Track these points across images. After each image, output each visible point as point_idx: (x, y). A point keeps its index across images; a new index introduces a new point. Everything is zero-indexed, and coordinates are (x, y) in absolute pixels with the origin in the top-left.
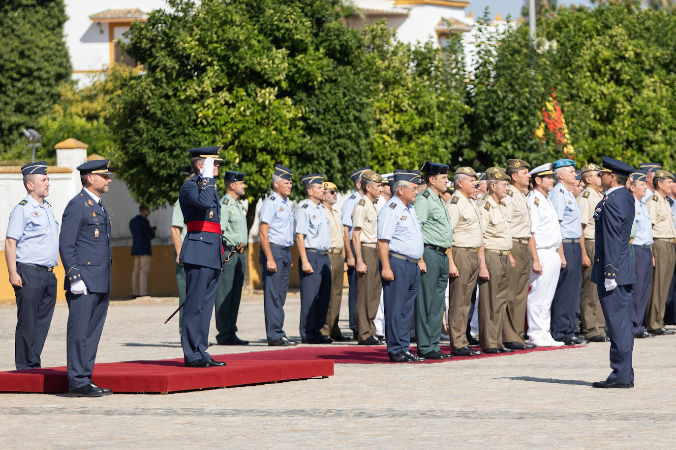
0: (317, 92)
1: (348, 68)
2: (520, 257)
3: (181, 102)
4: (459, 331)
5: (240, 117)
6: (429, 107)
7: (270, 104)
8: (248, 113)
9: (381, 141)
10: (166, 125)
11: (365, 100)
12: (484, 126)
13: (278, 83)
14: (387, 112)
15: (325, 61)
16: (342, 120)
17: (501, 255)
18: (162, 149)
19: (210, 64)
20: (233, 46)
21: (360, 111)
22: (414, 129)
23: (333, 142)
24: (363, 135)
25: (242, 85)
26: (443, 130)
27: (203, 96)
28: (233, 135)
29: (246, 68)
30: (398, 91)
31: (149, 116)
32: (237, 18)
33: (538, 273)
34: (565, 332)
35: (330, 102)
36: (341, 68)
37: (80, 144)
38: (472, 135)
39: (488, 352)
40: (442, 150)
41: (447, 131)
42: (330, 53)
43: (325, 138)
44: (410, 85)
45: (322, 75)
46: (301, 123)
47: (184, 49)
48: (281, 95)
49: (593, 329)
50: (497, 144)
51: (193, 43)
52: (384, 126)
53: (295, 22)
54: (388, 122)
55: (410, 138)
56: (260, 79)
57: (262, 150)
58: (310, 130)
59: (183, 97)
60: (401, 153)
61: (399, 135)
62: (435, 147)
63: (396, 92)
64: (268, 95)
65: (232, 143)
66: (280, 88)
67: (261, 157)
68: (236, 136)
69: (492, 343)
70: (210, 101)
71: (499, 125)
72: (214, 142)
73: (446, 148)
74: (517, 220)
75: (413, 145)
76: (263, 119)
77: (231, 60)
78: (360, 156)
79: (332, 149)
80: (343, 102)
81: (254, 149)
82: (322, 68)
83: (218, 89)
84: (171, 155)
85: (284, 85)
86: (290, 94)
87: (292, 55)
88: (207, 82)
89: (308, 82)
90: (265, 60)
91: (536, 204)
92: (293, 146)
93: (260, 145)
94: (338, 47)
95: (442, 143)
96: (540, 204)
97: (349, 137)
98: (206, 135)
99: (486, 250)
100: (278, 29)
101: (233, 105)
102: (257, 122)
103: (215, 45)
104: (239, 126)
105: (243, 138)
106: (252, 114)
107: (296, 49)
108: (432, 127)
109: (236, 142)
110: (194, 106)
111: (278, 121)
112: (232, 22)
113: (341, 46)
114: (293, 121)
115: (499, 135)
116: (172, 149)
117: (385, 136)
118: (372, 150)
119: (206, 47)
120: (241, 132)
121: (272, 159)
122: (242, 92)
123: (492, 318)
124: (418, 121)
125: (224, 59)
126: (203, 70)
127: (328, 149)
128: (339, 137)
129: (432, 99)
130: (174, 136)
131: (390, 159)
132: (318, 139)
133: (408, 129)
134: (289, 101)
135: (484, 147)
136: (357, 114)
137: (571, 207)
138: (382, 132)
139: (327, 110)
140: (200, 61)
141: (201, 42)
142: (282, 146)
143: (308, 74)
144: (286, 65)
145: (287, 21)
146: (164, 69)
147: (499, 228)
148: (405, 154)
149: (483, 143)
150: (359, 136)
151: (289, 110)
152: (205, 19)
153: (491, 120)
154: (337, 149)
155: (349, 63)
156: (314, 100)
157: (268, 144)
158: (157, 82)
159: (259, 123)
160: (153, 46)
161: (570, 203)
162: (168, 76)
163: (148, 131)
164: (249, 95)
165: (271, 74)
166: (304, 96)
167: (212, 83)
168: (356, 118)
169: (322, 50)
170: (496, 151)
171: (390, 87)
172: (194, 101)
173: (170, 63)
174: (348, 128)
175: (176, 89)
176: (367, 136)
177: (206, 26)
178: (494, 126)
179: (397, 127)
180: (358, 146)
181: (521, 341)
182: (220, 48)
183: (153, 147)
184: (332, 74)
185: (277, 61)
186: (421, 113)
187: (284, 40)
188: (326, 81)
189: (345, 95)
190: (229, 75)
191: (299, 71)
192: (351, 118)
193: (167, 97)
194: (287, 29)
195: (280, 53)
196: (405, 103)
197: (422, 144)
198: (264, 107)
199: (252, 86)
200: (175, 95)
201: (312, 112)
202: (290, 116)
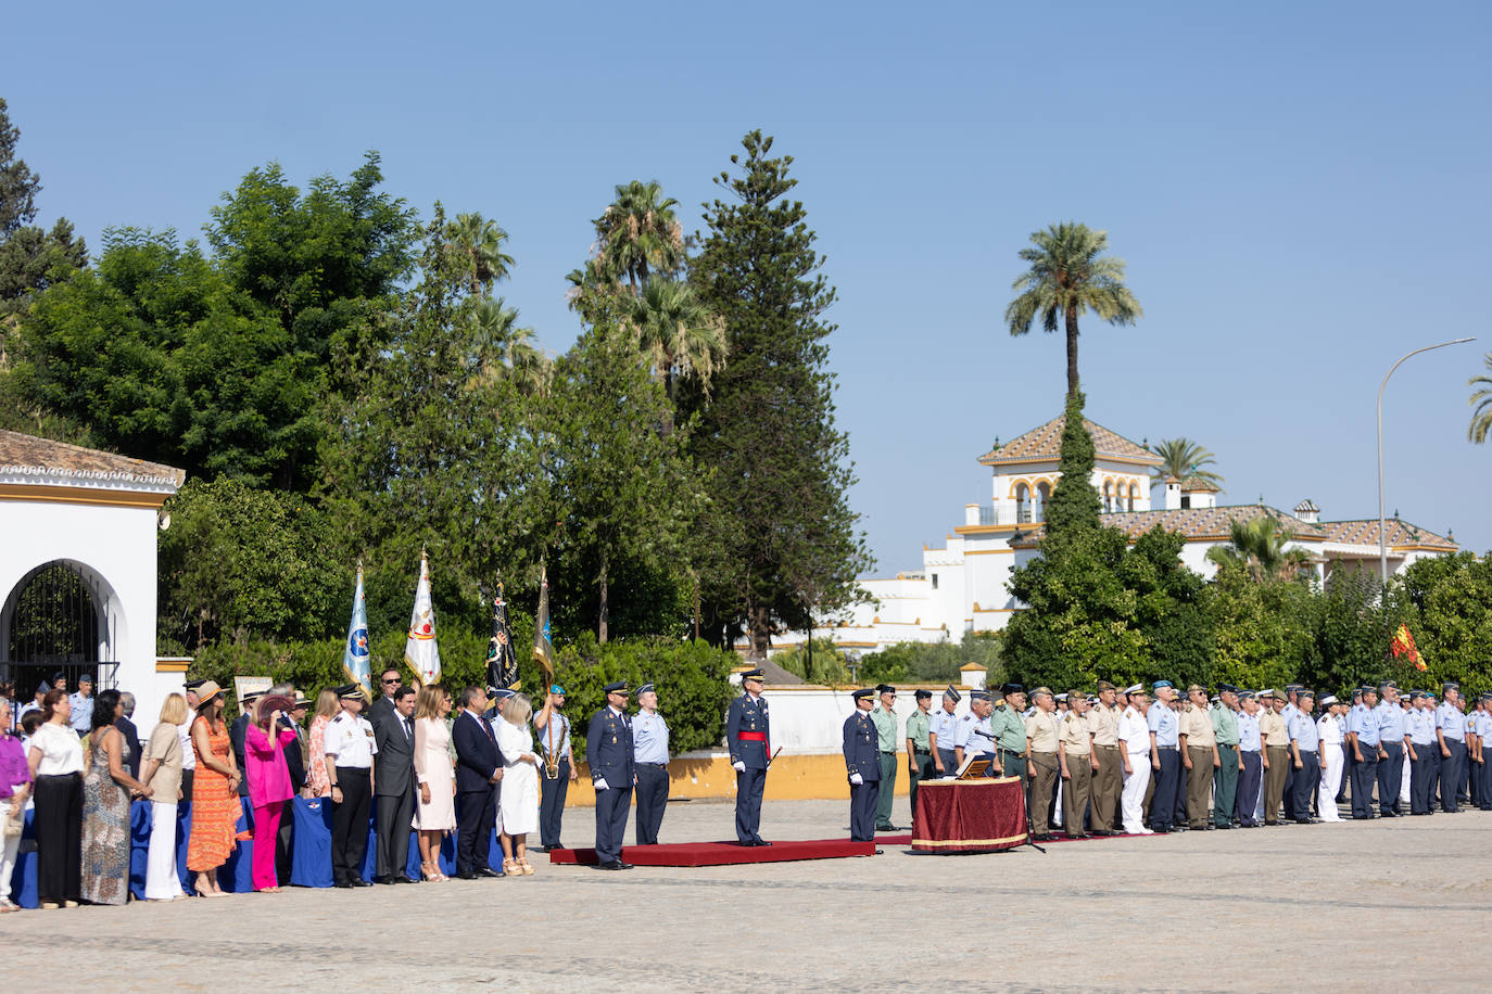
0: (1162, 625)
1: (1190, 605)
2: (1106, 760)
3: (1051, 633)
4: (1038, 820)
5: (1097, 646)
6: (1274, 637)
7: (1122, 635)
8: (1103, 642)
9: (1233, 665)
10: (1038, 652)
11: (1204, 631)
12: (1334, 652)
13: (1129, 617)
14: (1238, 640)
15: (1169, 599)
16: (1184, 648)
17: (1080, 758)
18: (1035, 671)
19: (1074, 602)
20: (1090, 588)
21: (1200, 640)
22: (1261, 655)
23: (1176, 666)
24: (1202, 659)
25: (1100, 619)
26: (1288, 655)
27: (1068, 628)
28: (1092, 660)
29: (1101, 606)
30: (1248, 623)
31: (1026, 645)
32: (1096, 566)
33: (1130, 773)
34: (1162, 822)
35: (1172, 632)
36: (1184, 605)
37: (980, 666)
38: (1324, 660)
39: (1067, 837)
40: (1287, 672)
41: (1291, 657)
42: (1172, 593)
43: (1169, 662)
44: (1259, 619)
45: (1165, 611)
46: (1149, 650)
47: (1052, 590)
48: (1131, 627)
49: (1196, 820)
50: (1344, 666)
51: (1059, 585)
52: (1235, 652)
53: (1142, 567)
54: (1240, 649)
55: (1258, 662)
56: (1113, 614)
57: (1116, 672)
58: (1156, 655)
59: (1053, 629)
60: (1249, 674)
61: (1249, 659)
62: (1281, 670)
63: (1246, 625)
64: (1119, 627)
65: (1092, 666)
66: (1130, 622)
67: (1117, 678)
68: (1094, 661)
69: (1073, 830)
70: (1072, 632)
71: (1348, 651)
72: (1077, 665)
73: (1291, 670)
74: (1103, 731)
75: (1261, 667)
76: (1115, 647)
77: (1089, 599)
78: (1202, 677)
79: (1175, 671)
80: (1184, 632)
81: (1109, 671)
82: (1164, 606)
83: (1079, 622)
84: (1042, 676)
85: (1134, 619)
86: (1139, 626)
87: (1140, 594)
88: (1070, 617)
89: (1153, 616)
90: (1117, 599)
91: (1128, 717)
92: (1141, 668)
93: (1114, 668)
94: (1179, 588)
95: (1286, 666)
96: (1132, 717)
97: (1191, 662)
98: (1069, 660)
99: (1067, 755)
100: (1129, 574)
101: (1092, 636)
102: (1111, 649)
103: (1077, 587)
104: (1097, 653)
105: (1100, 662)
106: (1107, 643)
107: (1144, 589)
108: (1278, 652)
109: (1095, 666)
110: (1061, 636)
111: (1129, 648)
112: (1090, 569)
113: (1182, 587)
114: (1141, 648)
115: (1347, 659)
116: (1042, 671)
117: (1236, 661)
118: (1225, 671)
119: (1069, 588)
120: (1098, 657)
121: (1125, 679)
122: (1098, 625)
123: (1073, 810)
124: (1264, 648)
125: (1083, 598)
126: (1068, 607)
127: (1171, 670)
128: (1181, 661)
129: (1279, 630)
130: (1044, 661)
131: (1240, 680)
132: (1163, 663)
133: (1256, 655)
134: (1138, 632)
135: (1335, 669)
136: (1196, 642)
137: (1165, 720)
138: (1234, 658)
139: (1170, 639)
140: (1065, 600)
141: (1066, 585)
142: (1132, 669)
143: (1152, 610)
144: (1135, 603)
145: (1136, 567)
146: (1037, 607)
147: (1077, 736)
148: (1253, 675)
149: (1335, 666)
150: (1200, 661)
151: (1138, 639)
152: (1069, 566)
153: (1341, 647)
154: (1179, 672)
155: (1190, 600)
156: (1159, 631)
157: (1120, 667)
158: (1032, 617)
159: (1114, 650)
160: (1031, 588)
161: (1165, 716)
162: (1041, 612)
163: (1024, 655)
164: (1105, 627)
165: (1121, 609)
166: (1150, 628)
167: (1074, 617)
168: (1195, 646)
169: (1165, 590)
170: (1344, 673)
171: (1242, 621)
172: (1062, 632)
173: (1040, 601)
174: (1188, 654)
175: (1047, 623)
176: (1208, 660)
177: (1070, 572)
178: (1343, 652)
179: (1246, 653)
180: (1199, 668)
181: (1109, 829)
182: (1080, 589)
183: (1028, 670)
184: (1175, 610)
185: (1126, 600)
186: (1267, 642)
187: (1133, 582)
188: (1170, 615)
189: (1185, 627)
190: (1089, 611)
191: (1145, 608)
192: (1192, 646)
193: (1040, 629)
194: (1136, 574)
195: (1129, 593)
196: (1254, 634)
197: (1269, 667)
198: (1117, 637)
199: (1107, 620)
200: (1046, 627)
201: (1157, 641)
202: (1139, 644)
